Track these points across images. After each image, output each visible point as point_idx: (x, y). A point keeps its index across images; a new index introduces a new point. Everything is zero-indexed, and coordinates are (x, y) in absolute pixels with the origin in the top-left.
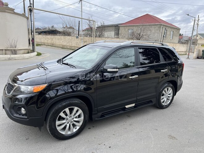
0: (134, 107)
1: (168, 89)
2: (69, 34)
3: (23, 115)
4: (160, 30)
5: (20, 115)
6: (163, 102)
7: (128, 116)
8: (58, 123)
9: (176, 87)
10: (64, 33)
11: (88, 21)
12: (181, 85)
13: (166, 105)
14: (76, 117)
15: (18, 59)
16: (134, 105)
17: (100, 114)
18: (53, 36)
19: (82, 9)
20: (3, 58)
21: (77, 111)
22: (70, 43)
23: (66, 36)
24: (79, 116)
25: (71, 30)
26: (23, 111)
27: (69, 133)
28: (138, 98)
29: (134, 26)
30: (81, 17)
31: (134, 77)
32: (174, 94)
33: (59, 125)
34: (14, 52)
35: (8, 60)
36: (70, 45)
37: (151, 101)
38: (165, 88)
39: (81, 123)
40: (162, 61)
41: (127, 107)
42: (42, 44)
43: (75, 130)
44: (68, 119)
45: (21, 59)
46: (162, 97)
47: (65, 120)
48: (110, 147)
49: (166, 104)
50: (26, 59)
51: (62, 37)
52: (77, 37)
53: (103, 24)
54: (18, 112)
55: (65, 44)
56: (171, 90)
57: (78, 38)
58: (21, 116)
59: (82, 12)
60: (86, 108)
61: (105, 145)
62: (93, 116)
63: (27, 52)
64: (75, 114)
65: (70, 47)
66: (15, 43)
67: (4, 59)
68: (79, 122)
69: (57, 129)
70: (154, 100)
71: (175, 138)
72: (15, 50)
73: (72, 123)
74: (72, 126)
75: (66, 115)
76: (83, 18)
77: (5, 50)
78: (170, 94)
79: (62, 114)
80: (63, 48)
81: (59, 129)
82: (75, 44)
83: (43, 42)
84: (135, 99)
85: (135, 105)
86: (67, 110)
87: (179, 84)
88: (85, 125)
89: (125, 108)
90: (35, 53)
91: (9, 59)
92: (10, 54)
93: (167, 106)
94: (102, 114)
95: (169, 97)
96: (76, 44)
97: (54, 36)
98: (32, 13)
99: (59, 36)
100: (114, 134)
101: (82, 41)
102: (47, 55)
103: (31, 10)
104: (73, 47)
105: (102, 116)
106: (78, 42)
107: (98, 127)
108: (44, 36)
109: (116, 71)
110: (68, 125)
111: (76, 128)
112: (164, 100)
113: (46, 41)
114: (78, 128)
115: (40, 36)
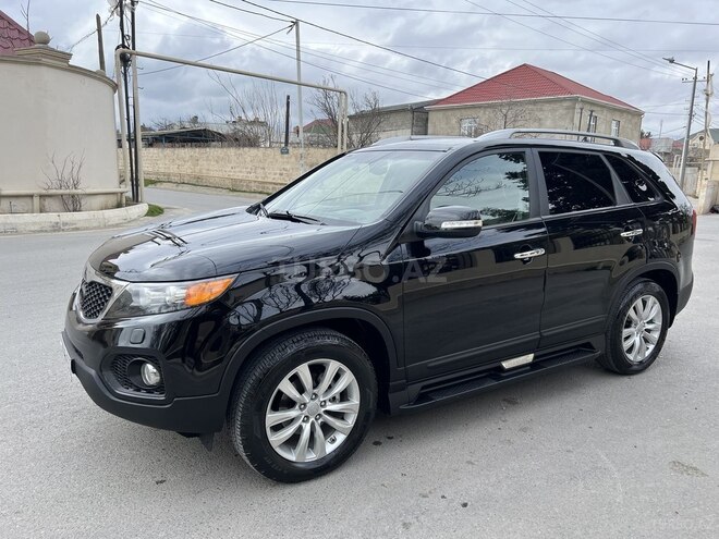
0: (532, 365)
1: (644, 303)
2: (252, 142)
3: (151, 389)
4: (572, 120)
5: (139, 390)
6: (630, 350)
7: (509, 402)
8: (272, 418)
9: (672, 296)
10: (237, 140)
11: (320, 94)
12: (689, 288)
13: (641, 362)
14: (334, 398)
15: (87, 229)
16: (530, 358)
17: (415, 389)
18: (197, 150)
19: (298, 51)
20: (34, 223)
21: (337, 377)
22: (259, 171)
23: (246, 149)
24: (344, 396)
25: (259, 130)
26: (151, 374)
27: (312, 457)
28: (547, 332)
29: (480, 107)
30: (296, 80)
31: (528, 254)
32: (668, 322)
33: (277, 428)
34: (72, 203)
35: (51, 231)
36: (260, 180)
37: (589, 346)
38: (635, 297)
39: (351, 421)
40: (623, 202)
41: (506, 365)
42: (162, 178)
43: (330, 448)
44: (305, 404)
45: (95, 228)
46: (625, 332)
47: (297, 407)
48: (465, 505)
49: (639, 358)
50: (113, 226)
51: (232, 151)
52: (285, 151)
53: (372, 101)
54: (133, 380)
55: (240, 175)
56: (657, 307)
57: (287, 153)
58: (143, 395)
59: (298, 59)
60: (368, 366)
61: (443, 497)
62: (392, 397)
63: (115, 203)
64: (330, 387)
65: (258, 187)
66: (75, 173)
67: (37, 228)
68: (343, 419)
69: (270, 440)
70: (599, 343)
71: (695, 469)
72: (73, 196)
73: (319, 422)
74: (319, 431)
75: (301, 389)
76: (303, 81)
77: (42, 196)
78: (651, 322)
79: (286, 387)
80: (235, 191)
81: (276, 439)
82: (278, 176)
83: (162, 170)
84: (535, 336)
85: (535, 358)
86: (303, 371)
87: (681, 285)
88: (365, 427)
89: (501, 369)
90: (143, 208)
91: (56, 228)
92: (58, 209)
93: (644, 366)
94: (423, 388)
95: (648, 331)
96: (281, 174)
97: (203, 150)
98: (130, 69)
99: (220, 150)
100: (469, 462)
101: (302, 162)
102: (181, 212)
103: (125, 60)
104: (271, 186)
105: (422, 397)
106: (288, 167)
107: (409, 439)
108: (168, 151)
109: (474, 228)
110: (307, 428)
111: (333, 441)
112: (634, 341)
113: (173, 169)
114: (340, 438)
115: (153, 151)
